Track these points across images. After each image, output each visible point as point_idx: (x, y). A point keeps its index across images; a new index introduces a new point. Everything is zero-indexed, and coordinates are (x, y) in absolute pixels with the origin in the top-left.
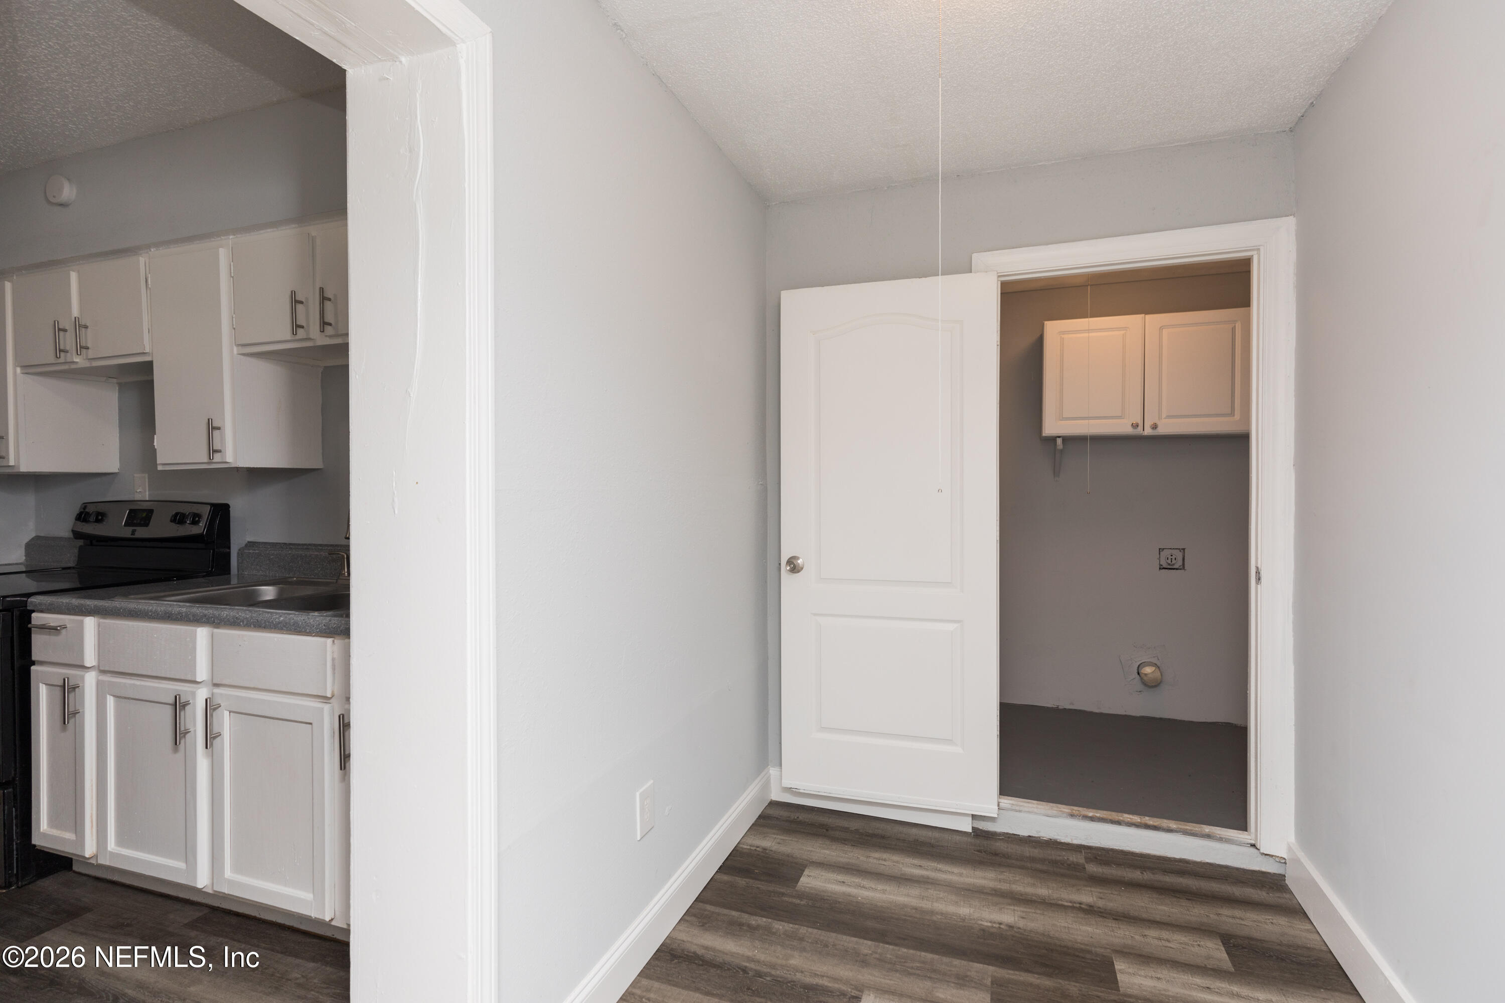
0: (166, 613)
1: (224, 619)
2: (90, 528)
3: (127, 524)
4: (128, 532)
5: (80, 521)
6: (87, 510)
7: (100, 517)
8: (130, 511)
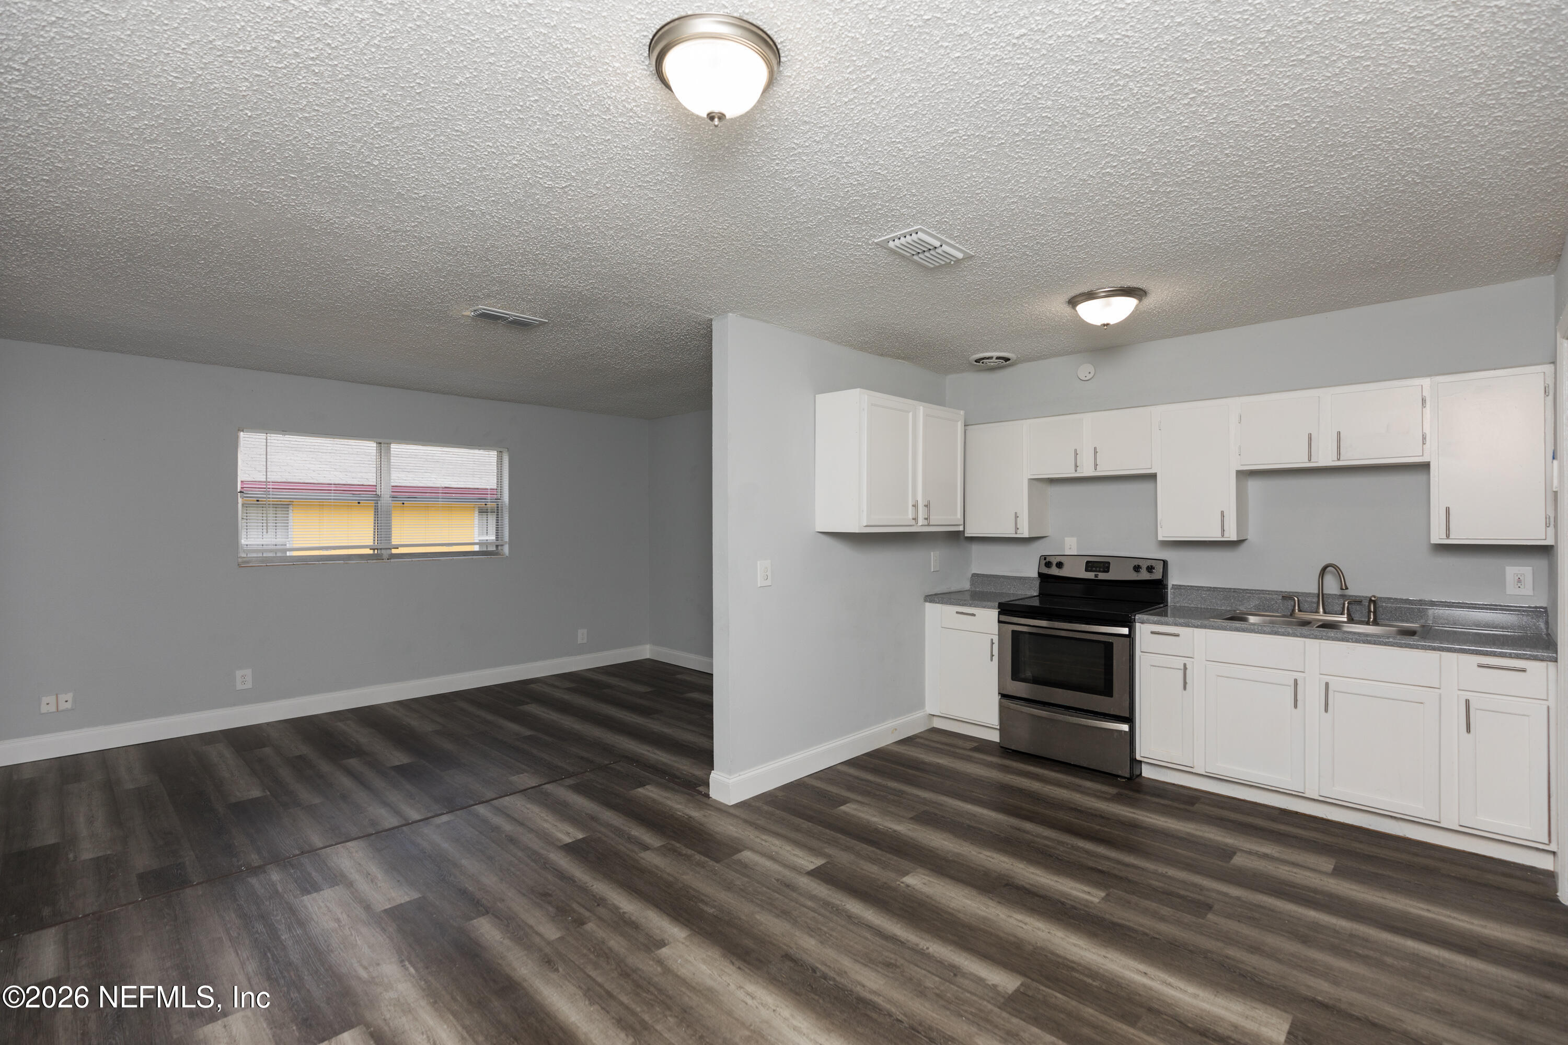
1: (1332, 637)
2: (1054, 571)
3: (1087, 570)
4: (1090, 575)
5: (1044, 567)
6: (1047, 560)
7: (1060, 565)
8: (1088, 562)
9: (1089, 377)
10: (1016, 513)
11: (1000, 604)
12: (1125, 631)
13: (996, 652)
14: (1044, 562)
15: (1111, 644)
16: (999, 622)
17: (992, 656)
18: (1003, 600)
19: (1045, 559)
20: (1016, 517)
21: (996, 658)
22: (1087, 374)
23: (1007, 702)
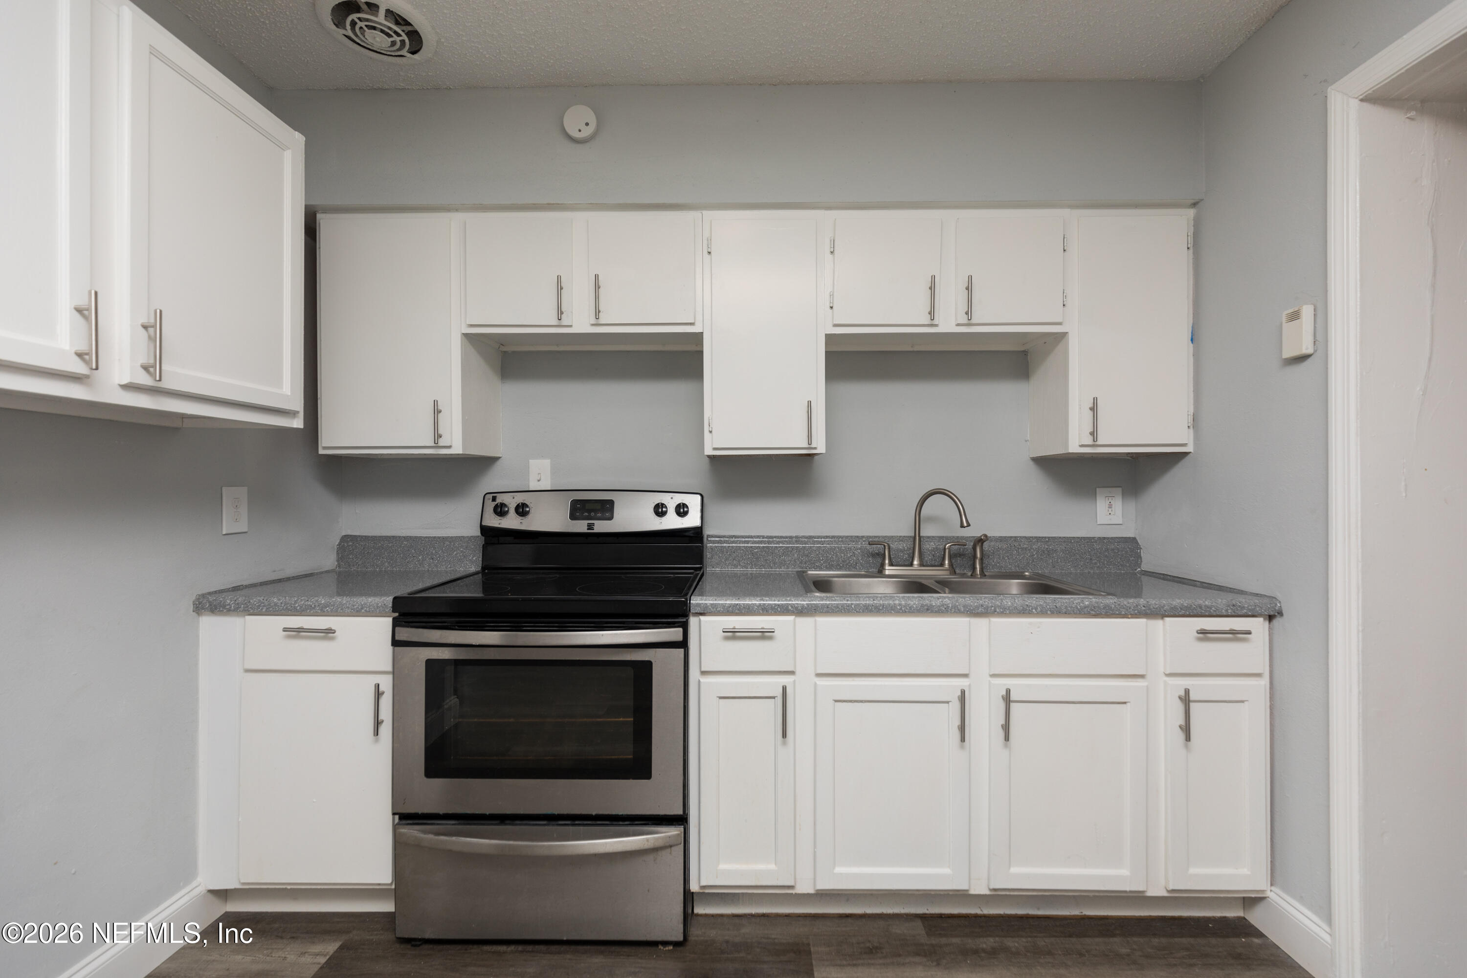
0: (922, 606)
1: (1009, 607)
2: (512, 522)
3: (573, 517)
4: (581, 526)
5: (493, 515)
6: (499, 501)
7: (522, 510)
8: (575, 503)
9: (587, 132)
10: (435, 403)
11: (398, 602)
12: (673, 634)
13: (386, 713)
14: (494, 504)
15: (647, 666)
16: (396, 643)
17: (378, 723)
18: (403, 591)
19: (494, 499)
20: (437, 412)
21: (386, 730)
22: (583, 127)
23: (412, 832)
